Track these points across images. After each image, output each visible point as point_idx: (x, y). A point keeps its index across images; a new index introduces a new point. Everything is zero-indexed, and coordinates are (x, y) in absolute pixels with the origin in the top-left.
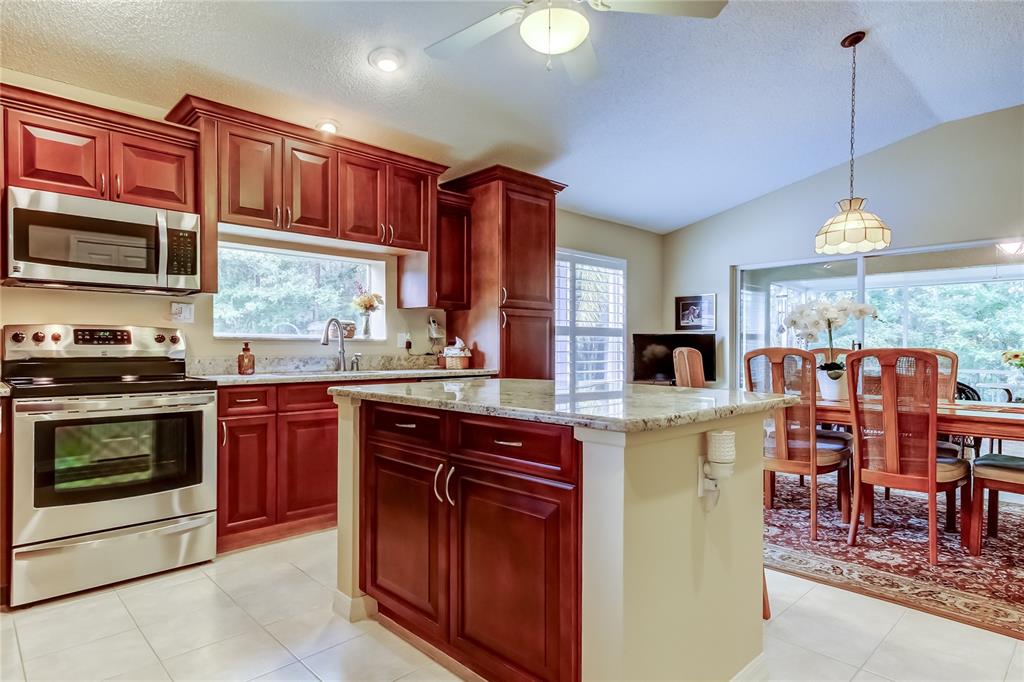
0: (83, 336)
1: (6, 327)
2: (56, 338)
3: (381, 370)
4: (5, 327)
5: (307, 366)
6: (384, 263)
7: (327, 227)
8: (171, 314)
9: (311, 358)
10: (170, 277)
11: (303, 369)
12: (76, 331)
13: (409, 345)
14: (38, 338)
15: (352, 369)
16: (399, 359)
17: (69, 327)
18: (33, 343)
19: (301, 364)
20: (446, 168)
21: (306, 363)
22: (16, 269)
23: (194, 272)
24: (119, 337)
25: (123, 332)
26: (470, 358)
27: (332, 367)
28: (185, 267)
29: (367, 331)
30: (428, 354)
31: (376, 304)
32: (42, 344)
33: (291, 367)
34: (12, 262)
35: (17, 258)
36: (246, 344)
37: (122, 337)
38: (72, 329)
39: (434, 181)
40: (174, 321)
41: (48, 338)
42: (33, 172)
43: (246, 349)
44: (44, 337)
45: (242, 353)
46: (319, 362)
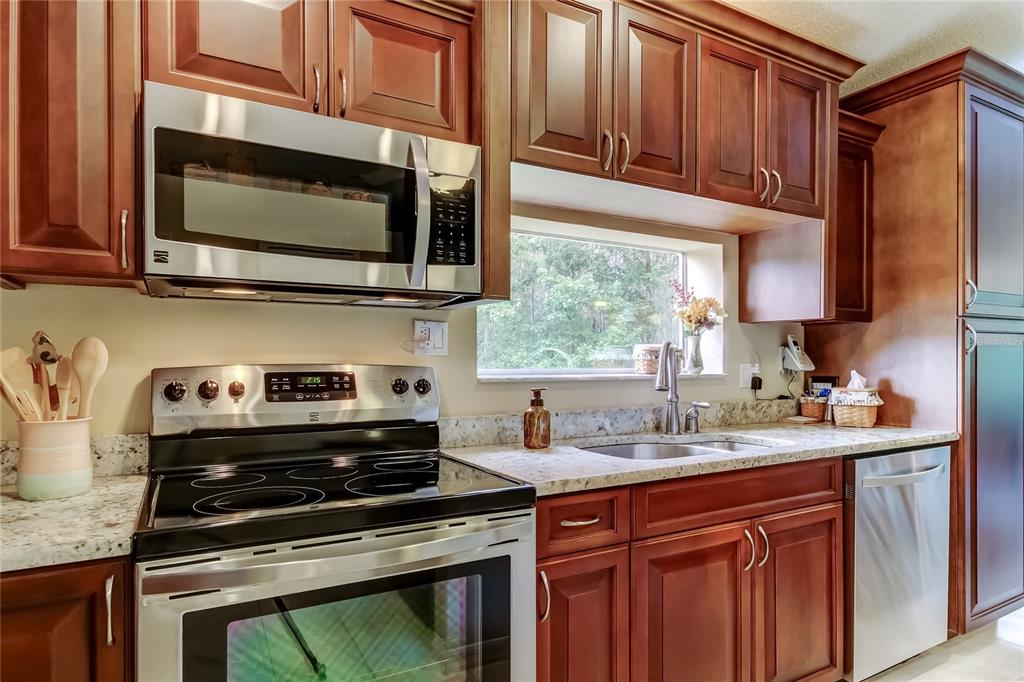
0: (280, 386)
1: (156, 373)
2: (236, 391)
4: (153, 371)
5: (615, 425)
6: (721, 246)
7: (681, 174)
8: (414, 341)
9: (622, 410)
10: (432, 268)
11: (610, 430)
12: (268, 377)
13: (757, 383)
14: (207, 392)
15: (688, 428)
16: (744, 408)
17: (258, 367)
18: (197, 401)
20: (858, 65)
21: (614, 419)
24: (336, 385)
25: (341, 375)
26: (879, 408)
27: (651, 425)
28: (456, 249)
29: (697, 363)
30: (782, 397)
31: (712, 315)
32: (213, 403)
33: (593, 427)
34: (153, 243)
35: (161, 233)
36: (537, 393)
37: (341, 385)
38: (262, 372)
39: (835, 90)
40: (418, 352)
41: (224, 392)
42: (193, 61)
43: (537, 402)
44: (217, 389)
45: (530, 410)
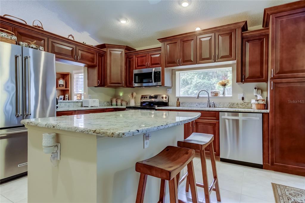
0: (150, 97)
2: (147, 98)
3: (229, 108)
5: (200, 105)
6: (232, 67)
8: (167, 91)
9: (201, 103)
10: (156, 83)
11: (198, 106)
13: (243, 99)
16: (238, 104)
19: (198, 105)
21: (200, 104)
22: (134, 85)
23: (160, 81)
24: (156, 97)
29: (224, 94)
33: (195, 105)
34: (134, 84)
35: (134, 83)
36: (178, 98)
39: (239, 30)
40: (167, 93)
42: (138, 66)
43: (178, 100)
46: (204, 104)
